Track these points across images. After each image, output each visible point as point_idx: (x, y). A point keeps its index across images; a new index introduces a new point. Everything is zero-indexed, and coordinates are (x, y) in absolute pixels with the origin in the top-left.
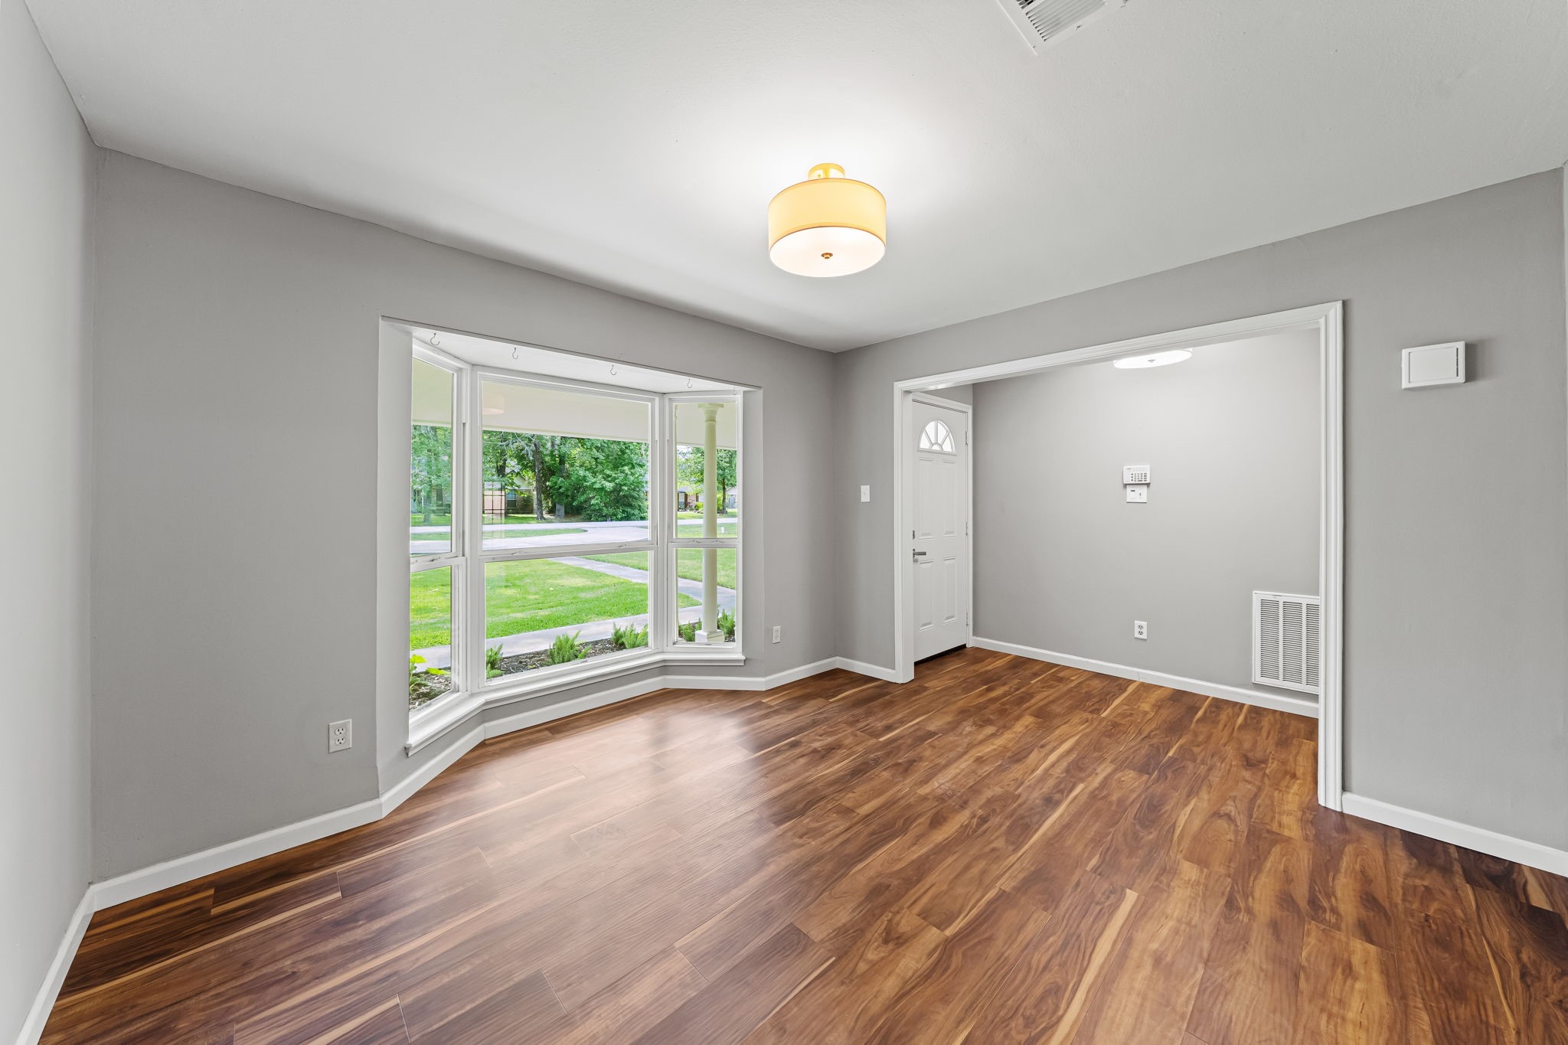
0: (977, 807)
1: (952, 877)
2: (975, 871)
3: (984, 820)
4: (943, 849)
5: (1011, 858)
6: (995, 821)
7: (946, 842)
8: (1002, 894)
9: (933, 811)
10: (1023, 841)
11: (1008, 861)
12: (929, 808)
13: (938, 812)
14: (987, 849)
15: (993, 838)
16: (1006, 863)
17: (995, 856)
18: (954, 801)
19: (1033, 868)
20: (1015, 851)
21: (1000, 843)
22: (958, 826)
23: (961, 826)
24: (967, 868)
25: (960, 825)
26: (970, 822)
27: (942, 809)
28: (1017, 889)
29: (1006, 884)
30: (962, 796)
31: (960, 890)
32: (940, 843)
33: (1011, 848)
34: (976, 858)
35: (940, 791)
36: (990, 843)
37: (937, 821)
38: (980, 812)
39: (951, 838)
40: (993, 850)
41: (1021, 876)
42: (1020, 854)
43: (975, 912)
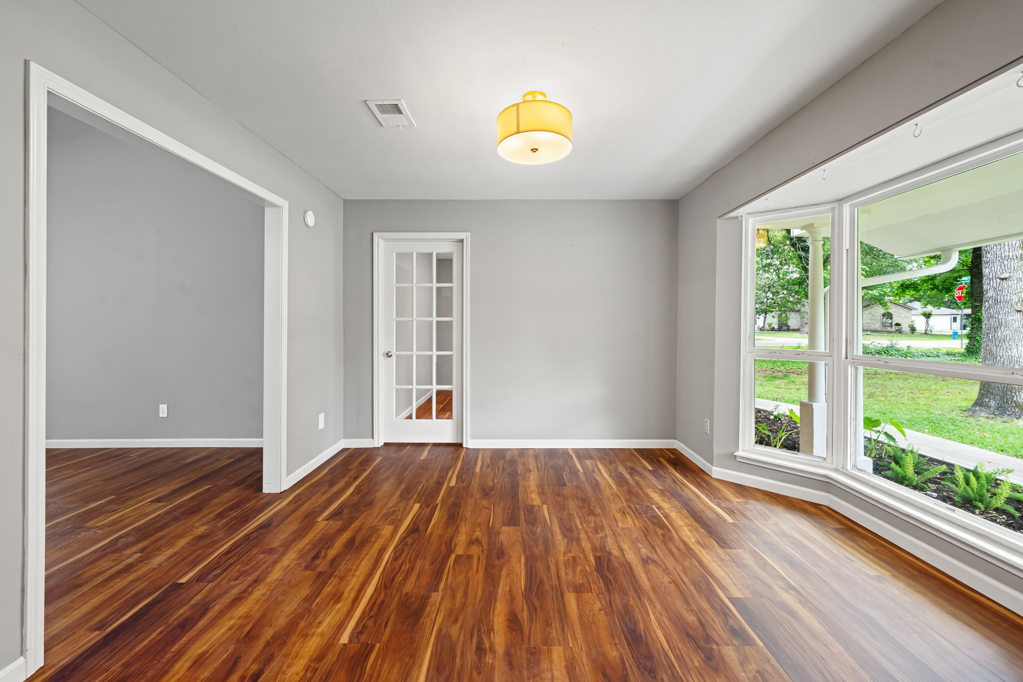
0: (497, 664)
1: (471, 583)
2: (459, 595)
3: (480, 650)
4: (490, 599)
5: (440, 621)
6: (471, 657)
7: (493, 606)
8: (436, 589)
9: (526, 630)
11: (441, 617)
12: (532, 632)
13: (522, 633)
14: (461, 618)
15: (462, 633)
16: (442, 614)
17: (453, 616)
18: (521, 658)
19: (422, 619)
20: (440, 631)
21: (455, 630)
22: (495, 627)
23: (493, 629)
24: (466, 594)
25: (495, 630)
26: (490, 639)
27: (522, 640)
28: (428, 597)
29: (436, 597)
30: (521, 672)
31: (461, 578)
32: (495, 602)
33: (444, 631)
34: (464, 606)
35: (544, 665)
36: (462, 627)
37: (513, 622)
38: (489, 659)
39: (492, 611)
40: (456, 621)
41: (428, 609)
42: (435, 629)
43: (446, 572)
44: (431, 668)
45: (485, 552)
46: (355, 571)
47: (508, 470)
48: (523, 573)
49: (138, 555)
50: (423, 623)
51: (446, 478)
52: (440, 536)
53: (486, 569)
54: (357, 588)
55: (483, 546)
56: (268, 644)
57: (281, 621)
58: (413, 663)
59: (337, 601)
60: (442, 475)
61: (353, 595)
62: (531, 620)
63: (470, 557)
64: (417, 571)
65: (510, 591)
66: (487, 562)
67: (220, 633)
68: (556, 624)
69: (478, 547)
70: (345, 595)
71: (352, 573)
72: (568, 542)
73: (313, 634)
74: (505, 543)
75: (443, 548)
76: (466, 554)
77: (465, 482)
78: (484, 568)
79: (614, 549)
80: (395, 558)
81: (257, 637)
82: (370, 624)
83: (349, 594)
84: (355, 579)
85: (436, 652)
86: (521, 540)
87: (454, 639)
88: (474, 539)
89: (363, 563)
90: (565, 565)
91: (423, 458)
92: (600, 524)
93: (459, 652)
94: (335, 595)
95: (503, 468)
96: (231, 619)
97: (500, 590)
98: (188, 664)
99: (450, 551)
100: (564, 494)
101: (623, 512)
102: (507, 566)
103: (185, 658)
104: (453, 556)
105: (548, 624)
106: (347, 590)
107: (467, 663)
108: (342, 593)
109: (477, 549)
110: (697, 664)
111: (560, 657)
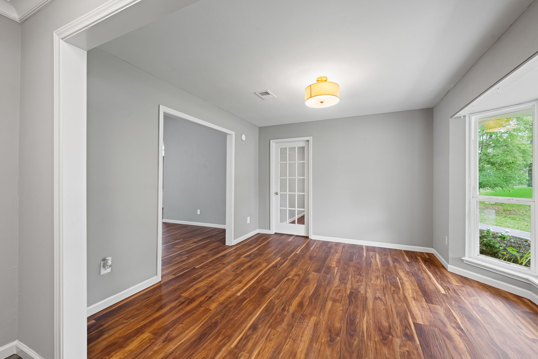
0: (288, 315)
1: (289, 288)
2: (283, 291)
3: (284, 310)
4: (294, 295)
5: (273, 297)
6: (279, 310)
8: (275, 287)
9: (304, 308)
10: (268, 304)
11: (274, 296)
12: (307, 309)
13: (302, 309)
14: (281, 298)
15: (279, 303)
16: (274, 295)
17: (278, 297)
18: (298, 316)
19: (266, 295)
20: (271, 300)
21: (277, 301)
22: (293, 304)
23: (291, 305)
24: (286, 292)
25: (292, 305)
26: (289, 307)
27: (301, 311)
28: (271, 289)
29: (274, 290)
30: (296, 320)
31: (286, 286)
32: (296, 297)
33: (273, 301)
34: (284, 295)
35: (306, 320)
36: (280, 301)
37: (301, 305)
38: (285, 313)
39: (293, 299)
40: (279, 299)
41: (270, 293)
42: (270, 299)
43: (282, 283)
44: (264, 310)
45: (300, 279)
46: (249, 275)
47: (326, 251)
48: (313, 290)
49: (186, 258)
50: (266, 297)
51: (296, 250)
52: (284, 270)
53: (298, 285)
54: (247, 281)
55: (300, 277)
56: (216, 290)
57: (221, 285)
58: (258, 307)
59: (240, 283)
60: (295, 248)
61: (246, 282)
62: (308, 306)
63: (293, 280)
64: (271, 280)
65: (304, 295)
66: (299, 283)
67: (203, 284)
68: (318, 310)
69: (298, 277)
70: (243, 282)
71: (247, 276)
72: (340, 283)
73: (230, 291)
74: (310, 278)
75: (284, 275)
76: (292, 278)
77: (304, 253)
78: (297, 285)
79: (362, 291)
80: (264, 275)
81: (213, 287)
82: (248, 292)
83: (244, 282)
84: (248, 278)
85: (268, 306)
86: (318, 278)
87: (275, 304)
88: (298, 274)
89: (252, 274)
90: (334, 291)
91: (289, 241)
92: (362, 280)
93: (275, 308)
94: (240, 281)
95: (324, 249)
96: (207, 281)
97: (300, 293)
98: (194, 289)
99: (286, 276)
100: (349, 264)
101: (378, 277)
102: (307, 286)
103: (193, 287)
104: (287, 278)
105: (315, 308)
106: (244, 281)
107: (277, 312)
108: (242, 281)
109: (297, 278)
110: (376, 339)
111: (314, 320)
